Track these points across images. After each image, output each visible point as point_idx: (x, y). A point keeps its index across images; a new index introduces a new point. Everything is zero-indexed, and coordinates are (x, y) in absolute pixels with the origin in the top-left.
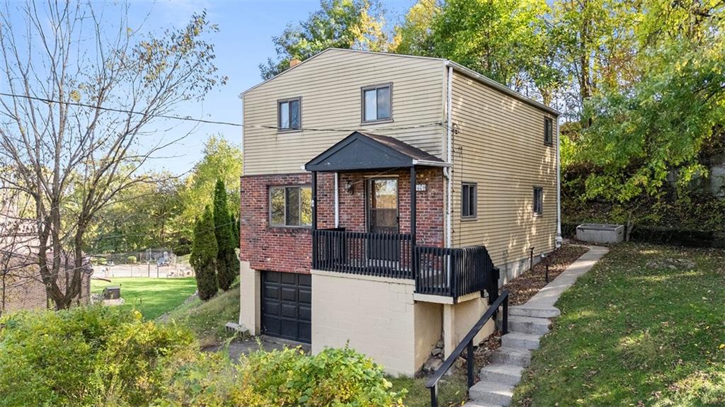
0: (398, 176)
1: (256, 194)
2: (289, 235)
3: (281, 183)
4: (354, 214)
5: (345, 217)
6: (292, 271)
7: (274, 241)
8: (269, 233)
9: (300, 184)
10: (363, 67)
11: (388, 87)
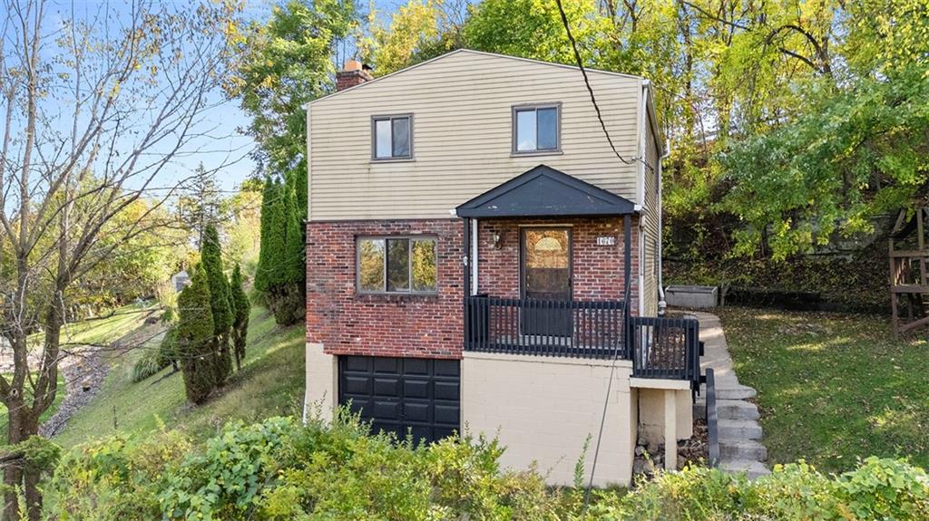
0: (572, 225)
1: (335, 247)
2: (395, 305)
3: (380, 233)
4: (502, 275)
5: (488, 279)
6: (399, 355)
7: (366, 313)
8: (359, 303)
9: (413, 234)
10: (516, 79)
11: (555, 108)
